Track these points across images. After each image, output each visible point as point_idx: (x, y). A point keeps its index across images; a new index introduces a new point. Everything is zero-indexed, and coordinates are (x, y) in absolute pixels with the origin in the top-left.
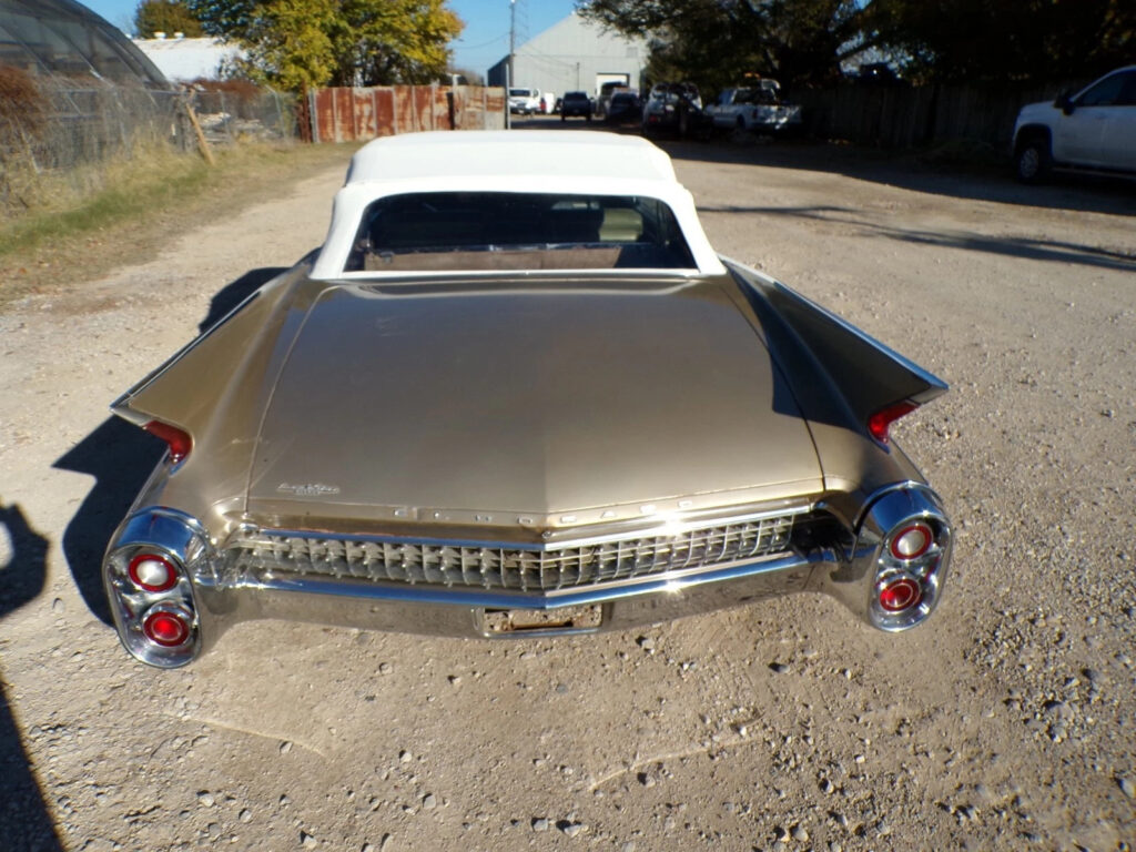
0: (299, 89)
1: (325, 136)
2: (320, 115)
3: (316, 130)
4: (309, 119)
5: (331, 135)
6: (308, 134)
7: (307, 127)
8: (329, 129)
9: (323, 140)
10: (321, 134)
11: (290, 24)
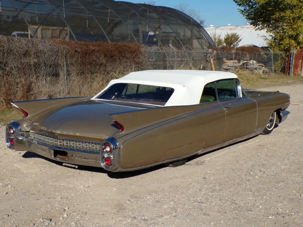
0: (287, 50)
1: (296, 73)
2: (295, 63)
3: (292, 69)
4: (290, 64)
5: (299, 72)
6: (288, 71)
7: (288, 68)
8: (299, 69)
9: (294, 74)
10: (294, 71)
11: (290, 20)
